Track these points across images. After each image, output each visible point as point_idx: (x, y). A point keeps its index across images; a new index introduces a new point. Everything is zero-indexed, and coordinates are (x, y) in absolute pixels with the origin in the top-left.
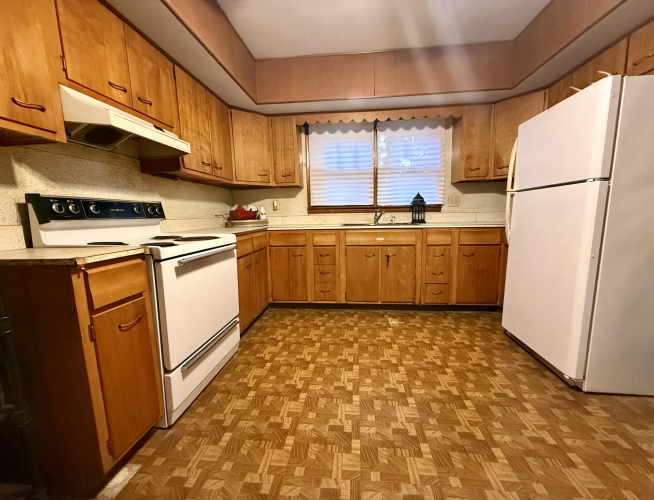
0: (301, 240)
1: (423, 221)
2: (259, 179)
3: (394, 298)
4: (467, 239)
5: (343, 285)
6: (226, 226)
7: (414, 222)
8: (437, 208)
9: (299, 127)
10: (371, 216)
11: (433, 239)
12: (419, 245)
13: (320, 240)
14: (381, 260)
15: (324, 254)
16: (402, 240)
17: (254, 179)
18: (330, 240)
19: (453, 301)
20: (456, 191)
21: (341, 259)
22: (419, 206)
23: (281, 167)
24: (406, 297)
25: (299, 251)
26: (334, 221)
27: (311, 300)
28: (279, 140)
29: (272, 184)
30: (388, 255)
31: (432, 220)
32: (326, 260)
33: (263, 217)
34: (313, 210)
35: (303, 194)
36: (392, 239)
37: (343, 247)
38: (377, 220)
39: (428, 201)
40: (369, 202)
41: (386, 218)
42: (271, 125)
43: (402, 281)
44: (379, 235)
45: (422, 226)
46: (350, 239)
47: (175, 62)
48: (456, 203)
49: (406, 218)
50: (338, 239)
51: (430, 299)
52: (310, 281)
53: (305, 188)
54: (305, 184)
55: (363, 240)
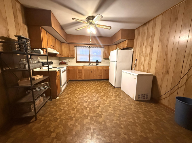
0: (76, 68)
1: (98, 65)
2: (67, 56)
3: (93, 78)
4: (105, 68)
5: (84, 76)
6: (59, 65)
7: (97, 65)
8: (101, 62)
9: (75, 46)
10: (89, 63)
11: (99, 68)
12: (97, 69)
13: (79, 68)
14: (90, 72)
15: (80, 71)
16: (94, 68)
17: (66, 56)
18: (81, 68)
19: (103, 78)
20: (104, 59)
21: (83, 71)
22: (97, 62)
23: (71, 54)
24: (95, 78)
25: (75, 70)
26: (82, 64)
27: (77, 79)
28: (71, 48)
29: (69, 57)
30: (92, 71)
31: (100, 65)
32: (80, 72)
33: (67, 63)
34: (77, 62)
35: (75, 58)
36: (92, 68)
37: (84, 69)
38: (90, 64)
39: (99, 61)
40: (88, 61)
41: (91, 64)
42: (69, 45)
43: (94, 75)
44: (90, 67)
45: (98, 66)
46: (85, 68)
47: (56, 38)
48: (104, 61)
49: (95, 64)
50: (83, 68)
51: (99, 78)
52: (77, 76)
53: (76, 58)
54: (76, 57)
55: (87, 68)
